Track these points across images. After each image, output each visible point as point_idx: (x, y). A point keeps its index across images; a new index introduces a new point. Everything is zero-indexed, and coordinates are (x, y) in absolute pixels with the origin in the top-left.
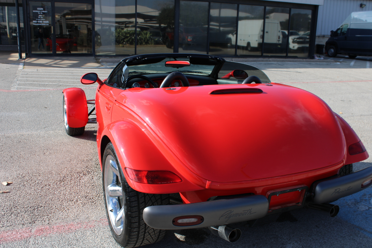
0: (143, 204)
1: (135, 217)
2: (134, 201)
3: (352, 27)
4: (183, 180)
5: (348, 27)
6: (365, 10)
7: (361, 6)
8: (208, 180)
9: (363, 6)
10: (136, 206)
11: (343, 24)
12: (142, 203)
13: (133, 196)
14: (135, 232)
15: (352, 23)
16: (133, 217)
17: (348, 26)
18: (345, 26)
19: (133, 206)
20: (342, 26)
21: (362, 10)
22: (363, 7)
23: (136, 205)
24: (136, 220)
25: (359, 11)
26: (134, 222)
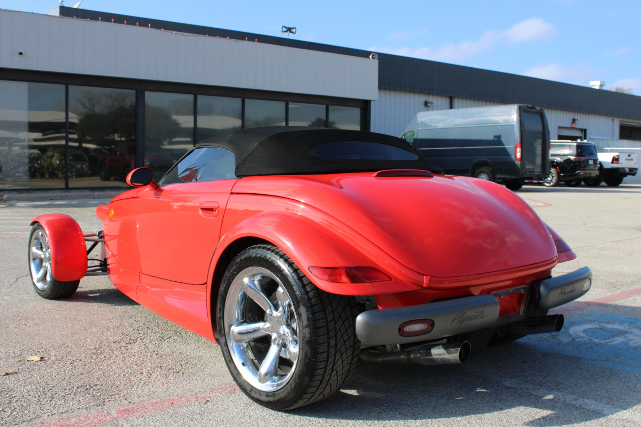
0: (332, 323)
1: (322, 344)
2: (320, 319)
3: (421, 136)
4: (392, 278)
5: (415, 137)
6: (433, 109)
7: (426, 104)
8: (426, 275)
9: (429, 104)
10: (323, 327)
11: (406, 130)
12: (330, 322)
13: (319, 312)
14: (321, 369)
15: (420, 130)
16: (321, 344)
17: (413, 134)
18: (408, 134)
19: (320, 325)
20: (404, 135)
21: (428, 110)
22: (428, 106)
23: (323, 325)
24: (324, 348)
25: (424, 110)
26: (322, 351)
